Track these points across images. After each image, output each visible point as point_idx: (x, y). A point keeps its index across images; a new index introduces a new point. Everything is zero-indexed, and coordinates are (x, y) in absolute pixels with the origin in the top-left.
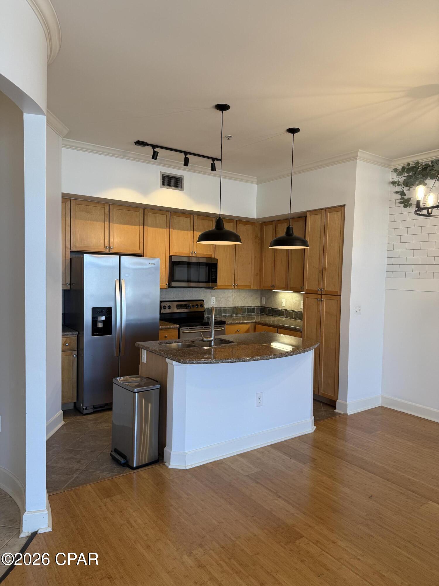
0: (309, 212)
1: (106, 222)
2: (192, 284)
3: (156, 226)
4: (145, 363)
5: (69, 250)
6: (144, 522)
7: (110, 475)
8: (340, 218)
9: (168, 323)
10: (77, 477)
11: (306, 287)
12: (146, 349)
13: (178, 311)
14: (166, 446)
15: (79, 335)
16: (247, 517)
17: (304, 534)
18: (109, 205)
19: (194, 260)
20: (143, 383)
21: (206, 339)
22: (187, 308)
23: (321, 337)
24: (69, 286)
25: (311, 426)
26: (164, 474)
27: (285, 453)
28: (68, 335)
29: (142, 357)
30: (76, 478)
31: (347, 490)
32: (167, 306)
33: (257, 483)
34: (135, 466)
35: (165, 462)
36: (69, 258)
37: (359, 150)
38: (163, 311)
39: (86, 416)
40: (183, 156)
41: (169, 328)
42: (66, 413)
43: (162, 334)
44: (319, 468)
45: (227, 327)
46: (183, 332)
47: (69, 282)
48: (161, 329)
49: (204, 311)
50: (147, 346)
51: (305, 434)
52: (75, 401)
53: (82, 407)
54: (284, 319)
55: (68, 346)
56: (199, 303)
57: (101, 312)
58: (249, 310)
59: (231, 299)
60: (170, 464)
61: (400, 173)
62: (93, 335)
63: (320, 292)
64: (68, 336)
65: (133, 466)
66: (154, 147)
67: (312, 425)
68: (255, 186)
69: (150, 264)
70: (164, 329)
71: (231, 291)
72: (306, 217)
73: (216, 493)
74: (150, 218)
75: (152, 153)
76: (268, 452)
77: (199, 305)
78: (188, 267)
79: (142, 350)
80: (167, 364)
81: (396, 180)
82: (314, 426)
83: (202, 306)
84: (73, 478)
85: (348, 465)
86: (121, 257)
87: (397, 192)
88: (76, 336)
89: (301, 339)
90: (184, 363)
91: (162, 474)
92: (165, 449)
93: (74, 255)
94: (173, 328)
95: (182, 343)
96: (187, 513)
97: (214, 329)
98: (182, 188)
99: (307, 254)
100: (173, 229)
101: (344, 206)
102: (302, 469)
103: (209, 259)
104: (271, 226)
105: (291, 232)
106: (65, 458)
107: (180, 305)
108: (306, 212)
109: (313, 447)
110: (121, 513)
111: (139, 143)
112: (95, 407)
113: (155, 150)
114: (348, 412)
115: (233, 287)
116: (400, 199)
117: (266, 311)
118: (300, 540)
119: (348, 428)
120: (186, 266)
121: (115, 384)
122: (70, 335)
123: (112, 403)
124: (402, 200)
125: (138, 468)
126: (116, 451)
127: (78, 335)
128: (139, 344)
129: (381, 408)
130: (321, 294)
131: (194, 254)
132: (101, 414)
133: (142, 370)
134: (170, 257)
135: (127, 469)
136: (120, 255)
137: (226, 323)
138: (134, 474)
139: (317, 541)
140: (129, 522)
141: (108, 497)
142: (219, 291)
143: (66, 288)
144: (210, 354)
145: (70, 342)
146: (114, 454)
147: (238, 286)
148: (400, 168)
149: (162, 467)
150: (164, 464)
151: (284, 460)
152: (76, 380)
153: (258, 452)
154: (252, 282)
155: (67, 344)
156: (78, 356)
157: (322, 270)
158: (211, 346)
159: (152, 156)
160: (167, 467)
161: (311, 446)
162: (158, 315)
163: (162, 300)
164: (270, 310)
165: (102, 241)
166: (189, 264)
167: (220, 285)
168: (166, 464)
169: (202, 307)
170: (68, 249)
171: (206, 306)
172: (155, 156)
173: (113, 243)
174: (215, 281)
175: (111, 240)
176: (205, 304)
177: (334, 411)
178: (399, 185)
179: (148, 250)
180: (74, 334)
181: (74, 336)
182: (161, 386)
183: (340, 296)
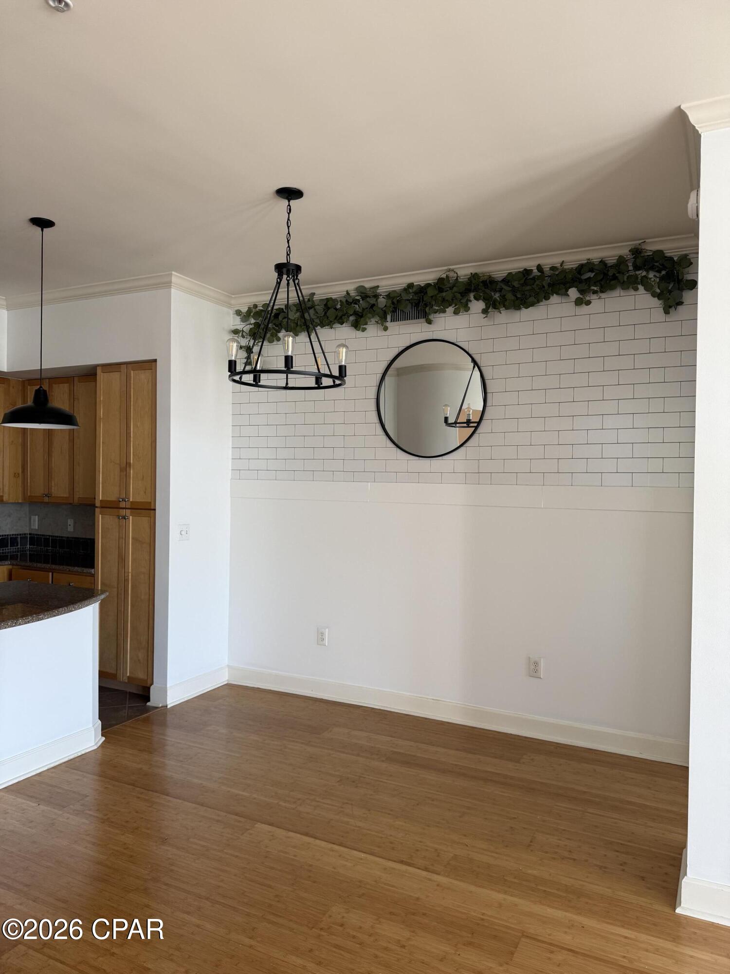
0: (101, 367)
8: (150, 380)
11: (100, 496)
23: (124, 580)
25: (94, 736)
37: (173, 273)
51: (80, 754)
61: (244, 318)
63: (123, 505)
67: (97, 735)
72: (95, 374)
81: (240, 327)
82: (100, 737)
87: (241, 347)
101: (155, 361)
102: (55, 819)
105: (43, 399)
108: (95, 367)
114: (168, 703)
117: (39, 541)
129: (229, 686)
130: (125, 508)
148: (244, 310)
151: (25, 809)
157: (125, 468)
164: (46, 541)
177: (144, 706)
178: (243, 337)
183: (155, 510)
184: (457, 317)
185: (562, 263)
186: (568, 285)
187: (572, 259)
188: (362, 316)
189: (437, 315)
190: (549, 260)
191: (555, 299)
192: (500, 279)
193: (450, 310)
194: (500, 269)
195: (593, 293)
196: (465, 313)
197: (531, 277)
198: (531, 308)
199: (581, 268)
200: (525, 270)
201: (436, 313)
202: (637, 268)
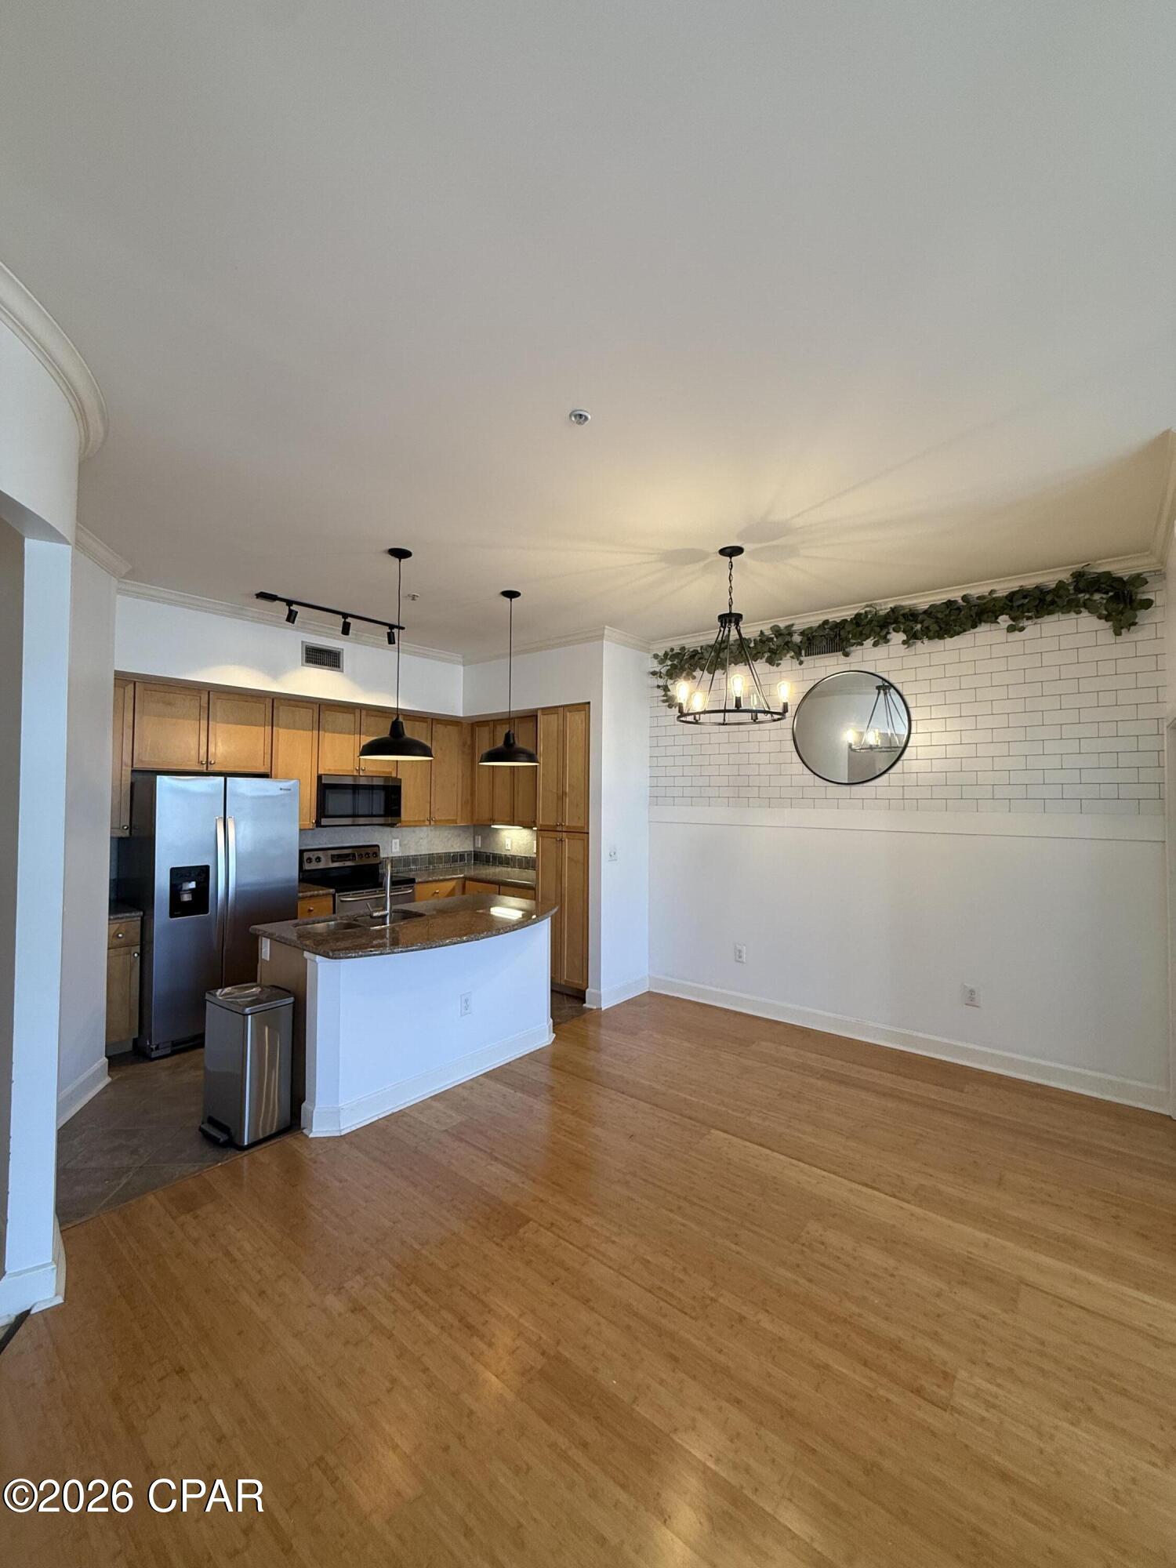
0: (541, 710)
1: (203, 718)
2: (362, 821)
3: (293, 726)
4: (268, 959)
5: (130, 769)
6: (256, 1246)
7: (197, 1168)
8: (584, 720)
9: (316, 887)
10: (128, 1183)
11: (540, 821)
12: (269, 936)
13: (336, 865)
14: (305, 1100)
15: (145, 917)
16: (442, 1203)
17: (531, 1216)
18: (209, 693)
19: (363, 782)
20: (264, 997)
21: (375, 914)
22: (349, 860)
23: (562, 896)
24: (128, 832)
25: (548, 1033)
26: (299, 1150)
27: (506, 1084)
28: (122, 918)
29: (263, 950)
30: (126, 1183)
31: (597, 1131)
32: (314, 858)
33: (461, 1140)
34: (246, 1144)
35: (304, 1128)
36: (129, 782)
37: (606, 627)
38: (307, 867)
39: (157, 1062)
40: (340, 620)
41: (318, 895)
42: (115, 1060)
43: (302, 906)
44: (559, 1101)
45: (417, 887)
46: (342, 901)
47: (128, 824)
48: (303, 898)
49: (380, 863)
50: (270, 931)
51: (538, 1048)
52: (136, 1036)
53: (149, 1046)
54: (509, 869)
55: (123, 939)
56: (369, 850)
57: (188, 875)
58: (456, 858)
59: (424, 842)
60: (311, 1131)
61: (662, 662)
62: (172, 915)
63: (559, 829)
64: (124, 920)
65: (241, 1144)
66: (289, 603)
67: (550, 1032)
68: (461, 668)
69: (281, 789)
70: (307, 897)
71: (425, 828)
72: (537, 718)
73: (392, 1169)
74: (283, 714)
75: (287, 612)
76: (481, 1085)
77: (371, 853)
78: (354, 793)
79: (263, 938)
80: (306, 960)
81: (657, 670)
82: (552, 1034)
83: (376, 854)
84: (121, 1186)
85: (600, 1090)
86: (228, 779)
87: (659, 687)
88: (139, 918)
89: (534, 902)
90: (335, 958)
91: (296, 1150)
92: (304, 1105)
93: (139, 777)
94: (323, 895)
95: (336, 922)
96: (337, 1216)
97: (391, 892)
98: (339, 667)
99: (540, 771)
100: (325, 732)
101: (589, 703)
102: (532, 1106)
103: (387, 778)
104: (486, 729)
105: (512, 741)
106: (105, 1149)
107: (337, 855)
108: (536, 710)
109: (551, 1069)
110: (213, 1238)
111: (262, 596)
112: (174, 1044)
113: (291, 608)
114: (602, 1006)
115: (427, 823)
116: (664, 696)
117: (481, 858)
118: (526, 1227)
119: (603, 1031)
120: (351, 791)
121: (212, 1002)
122: (127, 917)
123: (204, 1034)
124: (665, 698)
125: (251, 1146)
126: (211, 1121)
127: (142, 918)
128: (256, 929)
129: (650, 994)
130: (562, 832)
131: (361, 771)
132: (185, 1055)
133: (263, 973)
134: (320, 777)
135: (231, 1152)
136: (226, 775)
137: (416, 881)
138: (244, 1160)
139: (552, 1224)
140: (227, 1253)
141: (190, 1210)
142: (404, 829)
143: (120, 834)
144: (383, 937)
145: (127, 931)
146: (207, 1127)
147: (435, 821)
148: (661, 654)
149: (296, 1138)
150: (302, 1133)
151: (505, 1095)
152: (138, 998)
153: (464, 1088)
154: (459, 813)
155: (120, 935)
156: (141, 955)
157: (562, 796)
158: (385, 924)
159: (286, 617)
160: (307, 1136)
161: (548, 1067)
162: (295, 873)
163: (303, 848)
164: (488, 857)
165: (194, 753)
166: (355, 788)
167: (406, 819)
168: (304, 1131)
169: (376, 856)
170: (127, 766)
171: (383, 855)
172: (291, 617)
173: (215, 754)
174: (398, 813)
175: (212, 749)
176: (381, 851)
177: (582, 1007)
178: (661, 677)
179: (280, 766)
180: (134, 917)
181: (135, 919)
182: (295, 998)
183: (588, 833)
184: (876, 648)
185: (992, 592)
186: (998, 613)
187: (1003, 588)
188: (775, 653)
189: (854, 648)
190: (977, 590)
191: (983, 628)
192: (921, 612)
193: (869, 642)
194: (922, 602)
195: (1027, 619)
196: (884, 645)
197: (955, 607)
198: (956, 637)
199: (1012, 596)
200: (949, 601)
201: (852, 646)
202: (1078, 590)
